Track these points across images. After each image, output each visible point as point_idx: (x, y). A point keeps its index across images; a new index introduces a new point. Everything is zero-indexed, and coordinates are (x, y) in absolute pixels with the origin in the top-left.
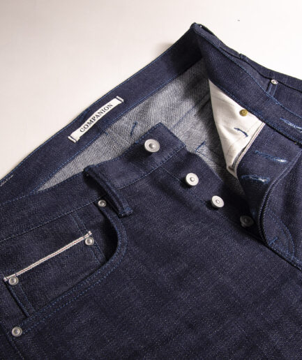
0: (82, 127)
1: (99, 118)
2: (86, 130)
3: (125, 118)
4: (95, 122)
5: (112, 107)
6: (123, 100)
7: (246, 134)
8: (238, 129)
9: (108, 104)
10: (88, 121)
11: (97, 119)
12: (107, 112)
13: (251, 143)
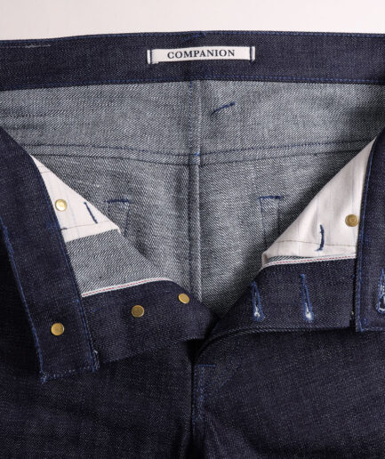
0: (175, 51)
1: (203, 58)
2: (175, 59)
3: (231, 85)
4: (193, 58)
5: (231, 57)
6: (254, 58)
7: (322, 245)
8: (322, 232)
9: (231, 48)
10: (188, 50)
11: (199, 57)
12: (219, 57)
13: (313, 260)
